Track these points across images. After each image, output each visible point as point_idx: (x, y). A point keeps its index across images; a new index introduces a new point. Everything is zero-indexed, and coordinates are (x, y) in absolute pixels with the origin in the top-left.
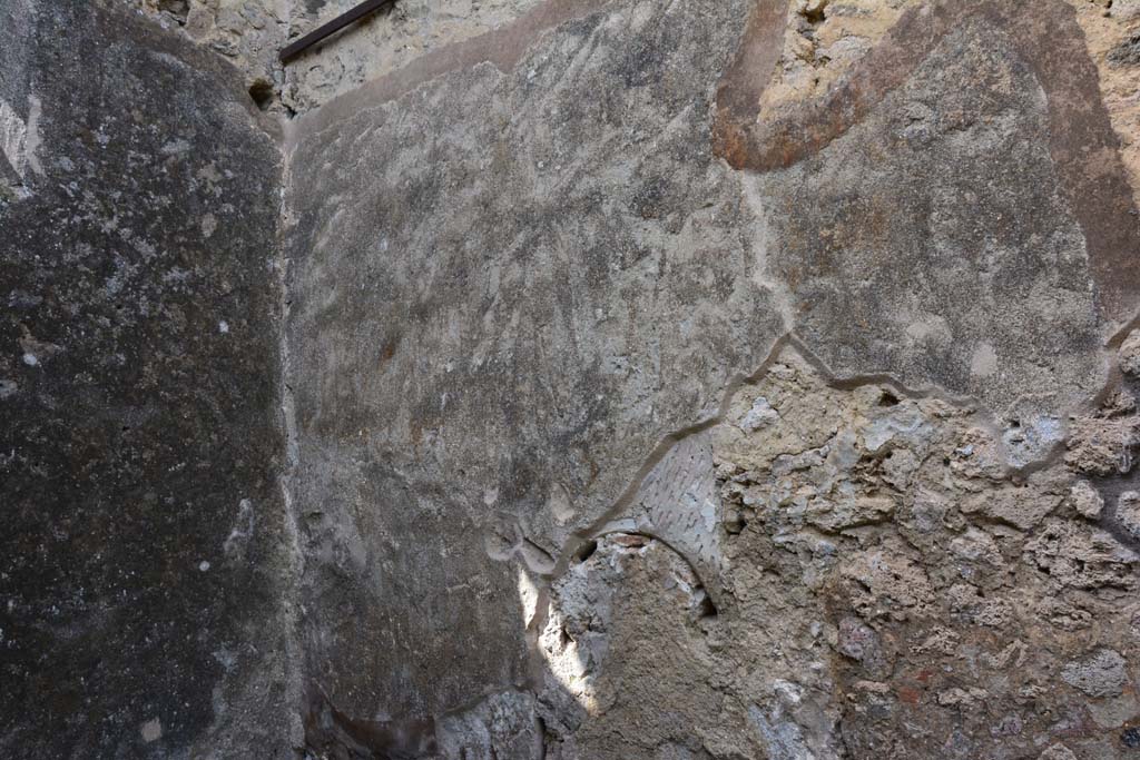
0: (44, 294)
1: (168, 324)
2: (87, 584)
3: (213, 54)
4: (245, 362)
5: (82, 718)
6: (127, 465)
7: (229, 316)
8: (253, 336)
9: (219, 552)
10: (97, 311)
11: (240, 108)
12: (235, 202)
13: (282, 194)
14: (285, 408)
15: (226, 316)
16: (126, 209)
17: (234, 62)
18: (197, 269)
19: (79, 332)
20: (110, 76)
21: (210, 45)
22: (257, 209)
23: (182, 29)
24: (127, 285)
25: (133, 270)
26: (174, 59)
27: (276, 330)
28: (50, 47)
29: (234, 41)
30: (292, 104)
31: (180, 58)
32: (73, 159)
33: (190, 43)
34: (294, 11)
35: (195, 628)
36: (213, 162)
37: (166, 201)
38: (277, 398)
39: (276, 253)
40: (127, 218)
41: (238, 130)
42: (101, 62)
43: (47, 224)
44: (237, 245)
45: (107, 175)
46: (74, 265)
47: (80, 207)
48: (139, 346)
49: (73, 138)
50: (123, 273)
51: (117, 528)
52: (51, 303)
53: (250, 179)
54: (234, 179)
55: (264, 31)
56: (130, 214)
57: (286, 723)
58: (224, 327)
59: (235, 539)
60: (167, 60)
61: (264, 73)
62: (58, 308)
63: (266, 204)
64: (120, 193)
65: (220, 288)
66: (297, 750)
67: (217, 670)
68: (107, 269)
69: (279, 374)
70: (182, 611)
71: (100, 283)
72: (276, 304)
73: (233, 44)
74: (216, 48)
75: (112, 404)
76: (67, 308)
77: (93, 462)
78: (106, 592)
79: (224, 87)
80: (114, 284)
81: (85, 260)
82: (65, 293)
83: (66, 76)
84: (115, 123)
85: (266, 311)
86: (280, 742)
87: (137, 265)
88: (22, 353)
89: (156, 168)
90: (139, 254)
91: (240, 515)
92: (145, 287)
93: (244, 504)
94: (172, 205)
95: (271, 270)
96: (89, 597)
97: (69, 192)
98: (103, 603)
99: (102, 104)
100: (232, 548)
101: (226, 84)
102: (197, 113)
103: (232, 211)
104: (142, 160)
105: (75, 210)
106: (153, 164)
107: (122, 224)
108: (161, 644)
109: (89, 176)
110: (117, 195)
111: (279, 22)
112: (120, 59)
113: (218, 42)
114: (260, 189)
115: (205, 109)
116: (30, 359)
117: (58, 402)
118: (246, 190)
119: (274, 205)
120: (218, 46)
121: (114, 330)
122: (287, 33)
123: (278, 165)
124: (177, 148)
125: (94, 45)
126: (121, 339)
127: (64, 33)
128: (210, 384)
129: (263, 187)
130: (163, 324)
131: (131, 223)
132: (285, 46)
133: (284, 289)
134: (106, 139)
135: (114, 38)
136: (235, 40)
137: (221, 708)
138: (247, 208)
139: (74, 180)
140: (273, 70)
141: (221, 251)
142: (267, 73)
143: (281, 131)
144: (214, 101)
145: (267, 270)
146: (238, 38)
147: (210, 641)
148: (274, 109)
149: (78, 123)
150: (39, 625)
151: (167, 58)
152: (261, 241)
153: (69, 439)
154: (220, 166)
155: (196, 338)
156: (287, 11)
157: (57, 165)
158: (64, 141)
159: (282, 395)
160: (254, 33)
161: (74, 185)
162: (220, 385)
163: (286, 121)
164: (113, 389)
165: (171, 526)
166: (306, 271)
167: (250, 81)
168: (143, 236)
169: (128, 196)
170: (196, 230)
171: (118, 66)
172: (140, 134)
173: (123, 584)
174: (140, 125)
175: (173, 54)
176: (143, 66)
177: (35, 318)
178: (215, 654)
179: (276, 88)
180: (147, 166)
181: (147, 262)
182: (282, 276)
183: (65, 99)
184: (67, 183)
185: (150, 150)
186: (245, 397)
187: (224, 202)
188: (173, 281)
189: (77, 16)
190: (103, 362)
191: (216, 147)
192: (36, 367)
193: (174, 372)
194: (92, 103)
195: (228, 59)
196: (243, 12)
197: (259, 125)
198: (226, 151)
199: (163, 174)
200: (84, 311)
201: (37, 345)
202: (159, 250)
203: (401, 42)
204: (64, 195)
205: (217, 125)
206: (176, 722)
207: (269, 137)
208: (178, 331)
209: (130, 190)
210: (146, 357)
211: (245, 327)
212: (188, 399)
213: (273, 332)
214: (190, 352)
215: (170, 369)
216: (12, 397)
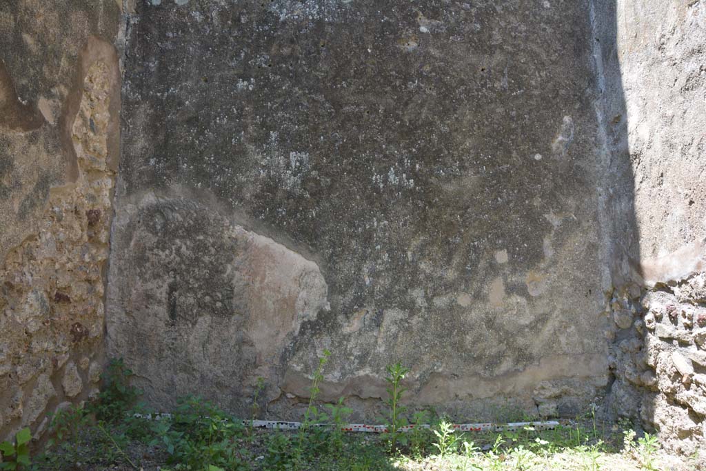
2: (461, 160)
4: (564, 25)
5: (458, 240)
6: (484, 90)
8: (568, 9)
9: (549, 149)
14: (596, 56)
19: (451, 12)
35: (531, 196)
38: (589, 49)
48: (489, 20)
51: (479, 128)
57: (598, 273)
58: (547, 4)
59: (561, 142)
66: (607, 293)
67: (547, 227)
69: (590, 33)
70: (522, 184)
75: (473, 53)
77: (463, 88)
78: (472, 165)
86: (593, 285)
88: (419, 26)
91: (563, 127)
93: (567, 119)
96: (462, 167)
98: (471, 172)
100: (558, 148)
108: (508, 202)
116: (423, 29)
117: (441, 53)
121: (472, 10)
126: (477, 15)
128: (539, 41)
130: (504, 5)
137: (549, 253)
147: (543, 207)
150: (433, 180)
153: (448, 74)
155: (527, 12)
159: (593, 47)
162: (546, 41)
164: (473, 44)
165: (515, 129)
173: (483, 163)
177: (425, 7)
178: (546, 216)
186: (564, 48)
190: (467, 29)
192: (427, 33)
193: (513, 34)
200: (453, 1)
201: (427, 21)
206: (518, 255)
208: (515, 8)
210: (493, 25)
211: (562, 3)
212: (524, 50)
213: (584, 6)
214: (523, 21)
215: (510, 32)
216: (415, 51)
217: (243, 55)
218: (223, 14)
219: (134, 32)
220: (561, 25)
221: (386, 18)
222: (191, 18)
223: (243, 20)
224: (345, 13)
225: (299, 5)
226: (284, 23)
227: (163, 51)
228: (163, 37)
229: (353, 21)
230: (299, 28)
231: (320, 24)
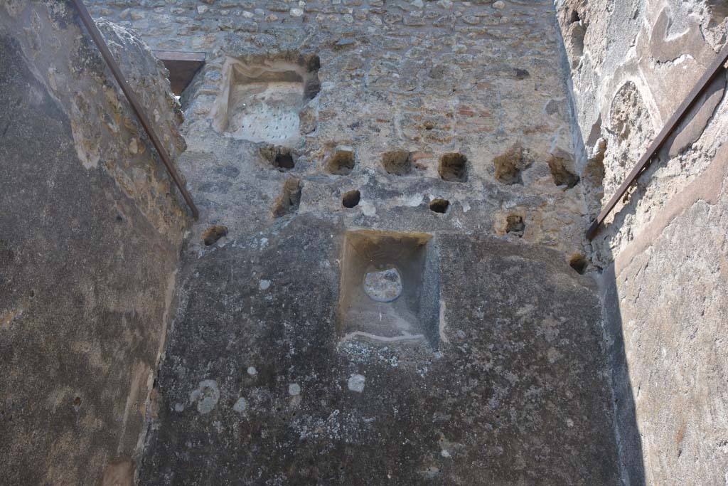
0: (452, 413)
1: (531, 424)
3: (542, 248)
4: (589, 446)
7: (574, 414)
8: (592, 427)
10: (484, 420)
11: (565, 275)
12: (569, 337)
13: (603, 325)
14: (624, 480)
15: (570, 415)
16: (498, 354)
17: (556, 249)
18: (547, 386)
19: (473, 434)
20: (482, 277)
21: (540, 243)
22: (586, 339)
23: (521, 239)
24: (501, 402)
25: (505, 391)
26: (518, 257)
27: (610, 421)
28: (448, 271)
29: (554, 237)
30: (599, 264)
31: (522, 256)
32: (464, 330)
33: (526, 246)
34: (590, 206)
36: (551, 314)
37: (522, 344)
38: (616, 472)
39: (604, 366)
40: (498, 359)
41: (565, 289)
42: (475, 271)
43: (452, 371)
44: (574, 365)
45: (485, 336)
46: (468, 393)
47: (470, 358)
48: (512, 442)
49: (462, 318)
50: (498, 395)
52: (456, 418)
53: (578, 319)
54: (567, 322)
55: (573, 224)
56: (500, 357)
58: (570, 423)
60: (514, 259)
61: (577, 250)
62: (460, 421)
63: (592, 334)
64: (493, 345)
65: (565, 396)
68: (488, 393)
69: (616, 454)
71: (485, 402)
72: (608, 402)
73: (554, 238)
74: (543, 244)
75: (496, 480)
76: (465, 420)
79: (551, 266)
80: (493, 402)
81: (474, 389)
82: (464, 411)
83: (458, 284)
84: (486, 304)
85: (601, 408)
87: (507, 388)
88: (440, 450)
89: (514, 325)
90: (508, 381)
92: (513, 402)
94: (526, 347)
95: (601, 379)
97: (463, 350)
99: (479, 295)
101: (553, 263)
102: (537, 286)
103: (568, 343)
104: (505, 323)
105: (467, 360)
106: (512, 324)
107: (496, 363)
109: (474, 338)
110: (491, 347)
111: (583, 215)
112: (486, 267)
113: (544, 240)
114: (586, 324)
115: (542, 282)
116: (445, 453)
117: (463, 480)
118: (577, 327)
119: (598, 333)
120: (544, 242)
121: (495, 431)
122: (588, 221)
123: (597, 306)
124: (525, 311)
125: (472, 263)
126: (500, 437)
127: (455, 262)
128: (563, 464)
129: (588, 323)
130: (527, 424)
131: (501, 362)
132: (588, 229)
133: (612, 391)
134: (482, 314)
135: (482, 256)
136: (555, 235)
138: (578, 339)
139: (465, 342)
140: (584, 246)
141: (563, 371)
142: (580, 249)
143: (596, 283)
144: (546, 276)
145: (599, 380)
146: (557, 234)
148: (589, 271)
149: (466, 309)
151: (514, 258)
152: (591, 359)
154: (556, 315)
155: (551, 432)
156: (586, 208)
157: (455, 335)
158: (459, 321)
159: (621, 470)
160: (567, 227)
161: (466, 346)
162: (571, 465)
163: (598, 276)
164: (496, 470)
166: (622, 377)
167: (569, 258)
168: (509, 369)
169: (498, 345)
170: (544, 359)
171: (486, 271)
172: (502, 307)
174: (502, 302)
175: (517, 254)
176: (500, 267)
177: (447, 428)
179: (588, 257)
180: (509, 325)
181: (513, 385)
182: (610, 381)
183: (457, 297)
184: (462, 345)
185: (510, 315)
186: (590, 473)
187: (561, 338)
188: (532, 395)
189: (461, 250)
190: (490, 453)
191: (552, 304)
192: (448, 458)
193: (537, 457)
194: (473, 296)
195: (552, 248)
196: (557, 217)
197: (579, 283)
198: (559, 305)
199: (519, 328)
200: (475, 422)
201: (449, 444)
202: (520, 377)
203: (647, 205)
204: (460, 352)
205: (550, 290)
207: (588, 289)
208: (538, 428)
209: (499, 342)
210: (516, 448)
211: (586, 421)
212: (548, 476)
213: (608, 423)
214: (547, 442)
215: (533, 455)
216: (436, 477)
217: (260, 473)
218: (243, 426)
219: (153, 439)
220: (585, 446)
221: (407, 441)
222: (213, 428)
223: (264, 435)
224: (366, 434)
225: (321, 422)
226: (305, 441)
227: (180, 462)
228: (181, 446)
229: (374, 443)
230: (319, 448)
231: (340, 444)
